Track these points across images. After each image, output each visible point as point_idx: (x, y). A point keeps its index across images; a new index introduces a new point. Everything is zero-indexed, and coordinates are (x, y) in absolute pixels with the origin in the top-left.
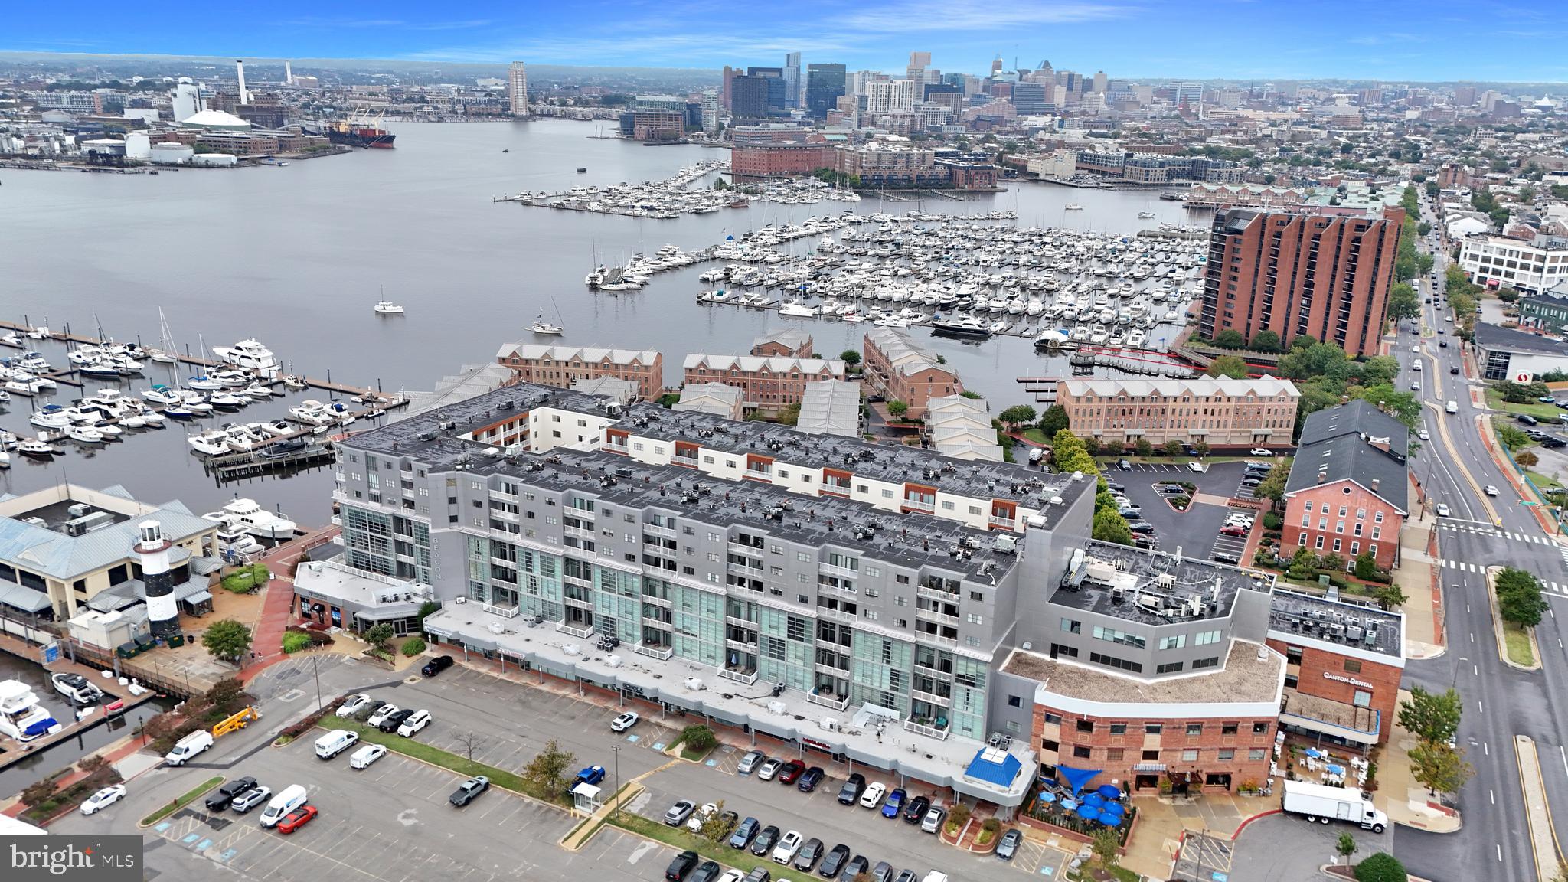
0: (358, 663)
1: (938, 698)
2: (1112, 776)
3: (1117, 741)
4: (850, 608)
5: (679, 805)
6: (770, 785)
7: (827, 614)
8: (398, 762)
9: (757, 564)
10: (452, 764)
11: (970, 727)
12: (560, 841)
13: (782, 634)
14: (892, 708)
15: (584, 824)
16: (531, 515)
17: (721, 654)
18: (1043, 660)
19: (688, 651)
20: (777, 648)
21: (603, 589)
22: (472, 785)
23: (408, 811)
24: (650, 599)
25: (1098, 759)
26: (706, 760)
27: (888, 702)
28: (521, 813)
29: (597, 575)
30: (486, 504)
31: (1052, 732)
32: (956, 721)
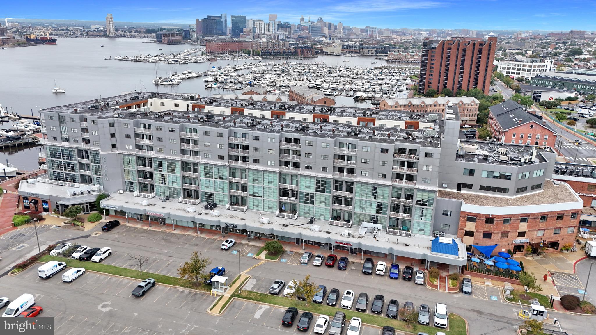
0: (60, 228)
1: (405, 215)
2: (502, 247)
3: (506, 228)
4: (351, 171)
5: (277, 282)
6: (321, 268)
7: (338, 176)
8: (93, 276)
9: (296, 153)
10: (129, 274)
11: (423, 228)
12: (208, 310)
13: (313, 190)
14: (376, 223)
15: (220, 299)
16: (160, 140)
17: (276, 205)
18: (454, 192)
19: (257, 206)
20: (309, 199)
21: (205, 177)
22: (145, 283)
23: (105, 303)
24: (233, 180)
25: (496, 238)
26: (280, 259)
27: (374, 220)
28: (178, 297)
29: (201, 169)
30: (133, 136)
31: (470, 226)
32: (415, 227)
